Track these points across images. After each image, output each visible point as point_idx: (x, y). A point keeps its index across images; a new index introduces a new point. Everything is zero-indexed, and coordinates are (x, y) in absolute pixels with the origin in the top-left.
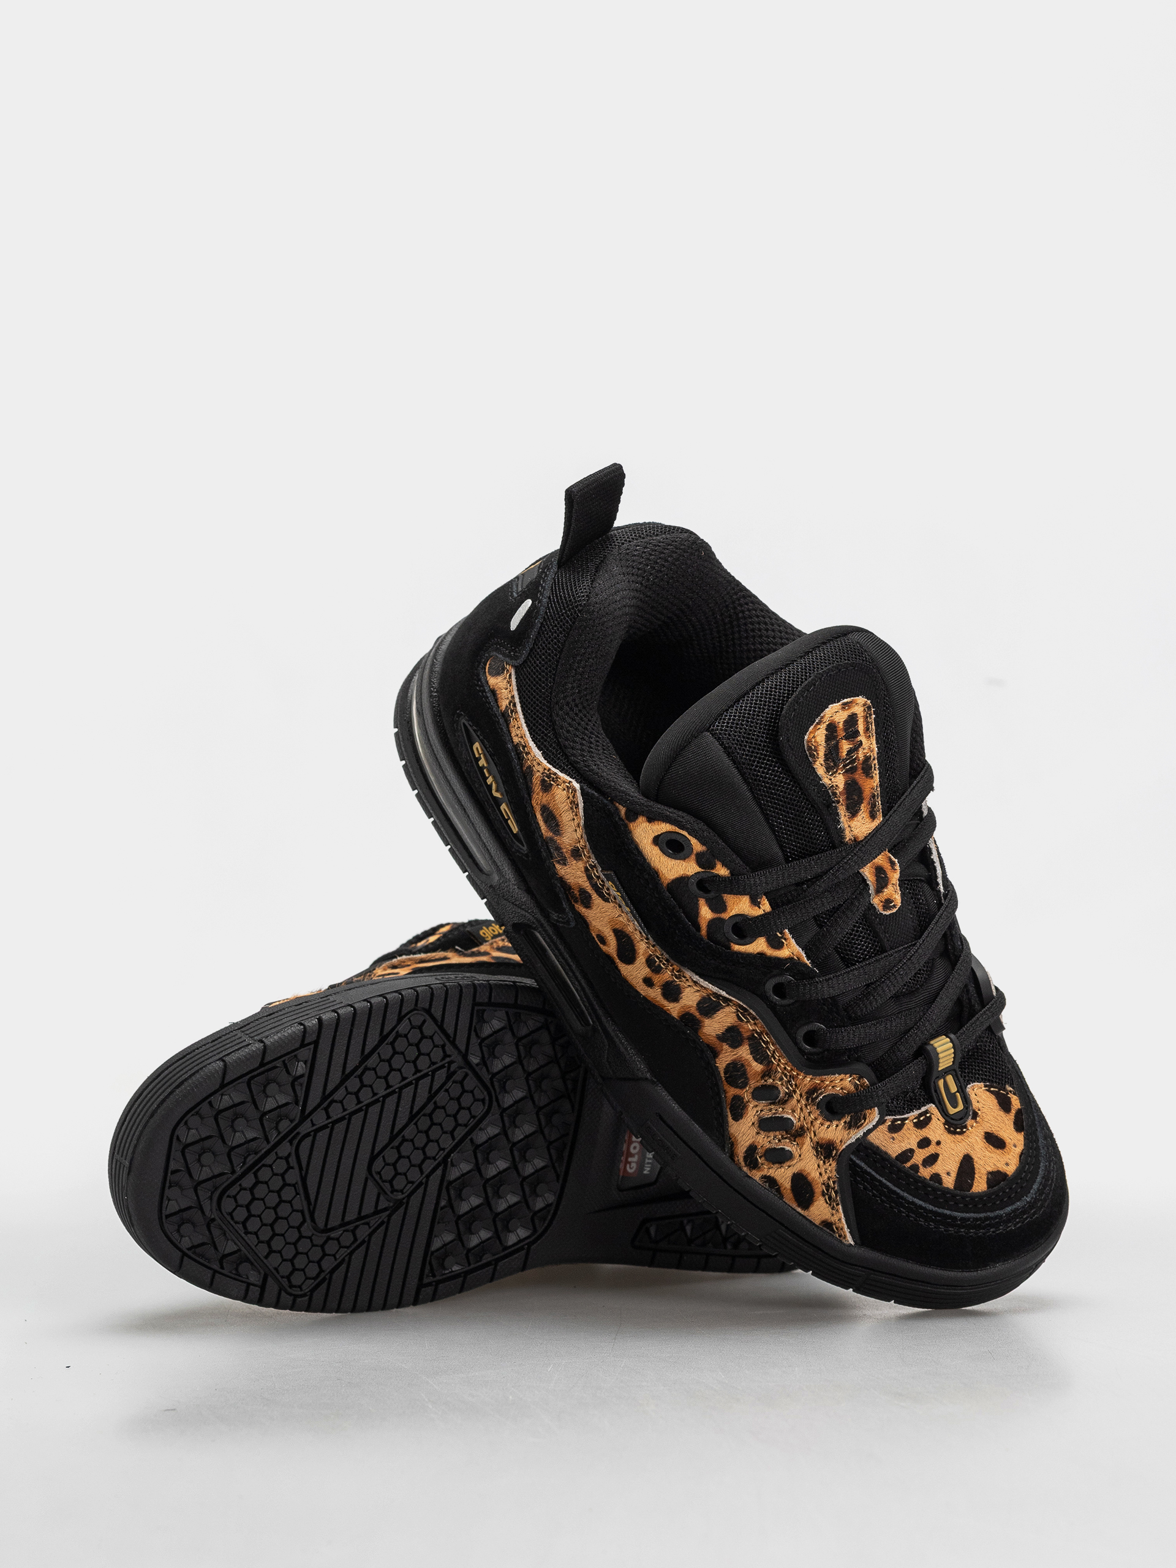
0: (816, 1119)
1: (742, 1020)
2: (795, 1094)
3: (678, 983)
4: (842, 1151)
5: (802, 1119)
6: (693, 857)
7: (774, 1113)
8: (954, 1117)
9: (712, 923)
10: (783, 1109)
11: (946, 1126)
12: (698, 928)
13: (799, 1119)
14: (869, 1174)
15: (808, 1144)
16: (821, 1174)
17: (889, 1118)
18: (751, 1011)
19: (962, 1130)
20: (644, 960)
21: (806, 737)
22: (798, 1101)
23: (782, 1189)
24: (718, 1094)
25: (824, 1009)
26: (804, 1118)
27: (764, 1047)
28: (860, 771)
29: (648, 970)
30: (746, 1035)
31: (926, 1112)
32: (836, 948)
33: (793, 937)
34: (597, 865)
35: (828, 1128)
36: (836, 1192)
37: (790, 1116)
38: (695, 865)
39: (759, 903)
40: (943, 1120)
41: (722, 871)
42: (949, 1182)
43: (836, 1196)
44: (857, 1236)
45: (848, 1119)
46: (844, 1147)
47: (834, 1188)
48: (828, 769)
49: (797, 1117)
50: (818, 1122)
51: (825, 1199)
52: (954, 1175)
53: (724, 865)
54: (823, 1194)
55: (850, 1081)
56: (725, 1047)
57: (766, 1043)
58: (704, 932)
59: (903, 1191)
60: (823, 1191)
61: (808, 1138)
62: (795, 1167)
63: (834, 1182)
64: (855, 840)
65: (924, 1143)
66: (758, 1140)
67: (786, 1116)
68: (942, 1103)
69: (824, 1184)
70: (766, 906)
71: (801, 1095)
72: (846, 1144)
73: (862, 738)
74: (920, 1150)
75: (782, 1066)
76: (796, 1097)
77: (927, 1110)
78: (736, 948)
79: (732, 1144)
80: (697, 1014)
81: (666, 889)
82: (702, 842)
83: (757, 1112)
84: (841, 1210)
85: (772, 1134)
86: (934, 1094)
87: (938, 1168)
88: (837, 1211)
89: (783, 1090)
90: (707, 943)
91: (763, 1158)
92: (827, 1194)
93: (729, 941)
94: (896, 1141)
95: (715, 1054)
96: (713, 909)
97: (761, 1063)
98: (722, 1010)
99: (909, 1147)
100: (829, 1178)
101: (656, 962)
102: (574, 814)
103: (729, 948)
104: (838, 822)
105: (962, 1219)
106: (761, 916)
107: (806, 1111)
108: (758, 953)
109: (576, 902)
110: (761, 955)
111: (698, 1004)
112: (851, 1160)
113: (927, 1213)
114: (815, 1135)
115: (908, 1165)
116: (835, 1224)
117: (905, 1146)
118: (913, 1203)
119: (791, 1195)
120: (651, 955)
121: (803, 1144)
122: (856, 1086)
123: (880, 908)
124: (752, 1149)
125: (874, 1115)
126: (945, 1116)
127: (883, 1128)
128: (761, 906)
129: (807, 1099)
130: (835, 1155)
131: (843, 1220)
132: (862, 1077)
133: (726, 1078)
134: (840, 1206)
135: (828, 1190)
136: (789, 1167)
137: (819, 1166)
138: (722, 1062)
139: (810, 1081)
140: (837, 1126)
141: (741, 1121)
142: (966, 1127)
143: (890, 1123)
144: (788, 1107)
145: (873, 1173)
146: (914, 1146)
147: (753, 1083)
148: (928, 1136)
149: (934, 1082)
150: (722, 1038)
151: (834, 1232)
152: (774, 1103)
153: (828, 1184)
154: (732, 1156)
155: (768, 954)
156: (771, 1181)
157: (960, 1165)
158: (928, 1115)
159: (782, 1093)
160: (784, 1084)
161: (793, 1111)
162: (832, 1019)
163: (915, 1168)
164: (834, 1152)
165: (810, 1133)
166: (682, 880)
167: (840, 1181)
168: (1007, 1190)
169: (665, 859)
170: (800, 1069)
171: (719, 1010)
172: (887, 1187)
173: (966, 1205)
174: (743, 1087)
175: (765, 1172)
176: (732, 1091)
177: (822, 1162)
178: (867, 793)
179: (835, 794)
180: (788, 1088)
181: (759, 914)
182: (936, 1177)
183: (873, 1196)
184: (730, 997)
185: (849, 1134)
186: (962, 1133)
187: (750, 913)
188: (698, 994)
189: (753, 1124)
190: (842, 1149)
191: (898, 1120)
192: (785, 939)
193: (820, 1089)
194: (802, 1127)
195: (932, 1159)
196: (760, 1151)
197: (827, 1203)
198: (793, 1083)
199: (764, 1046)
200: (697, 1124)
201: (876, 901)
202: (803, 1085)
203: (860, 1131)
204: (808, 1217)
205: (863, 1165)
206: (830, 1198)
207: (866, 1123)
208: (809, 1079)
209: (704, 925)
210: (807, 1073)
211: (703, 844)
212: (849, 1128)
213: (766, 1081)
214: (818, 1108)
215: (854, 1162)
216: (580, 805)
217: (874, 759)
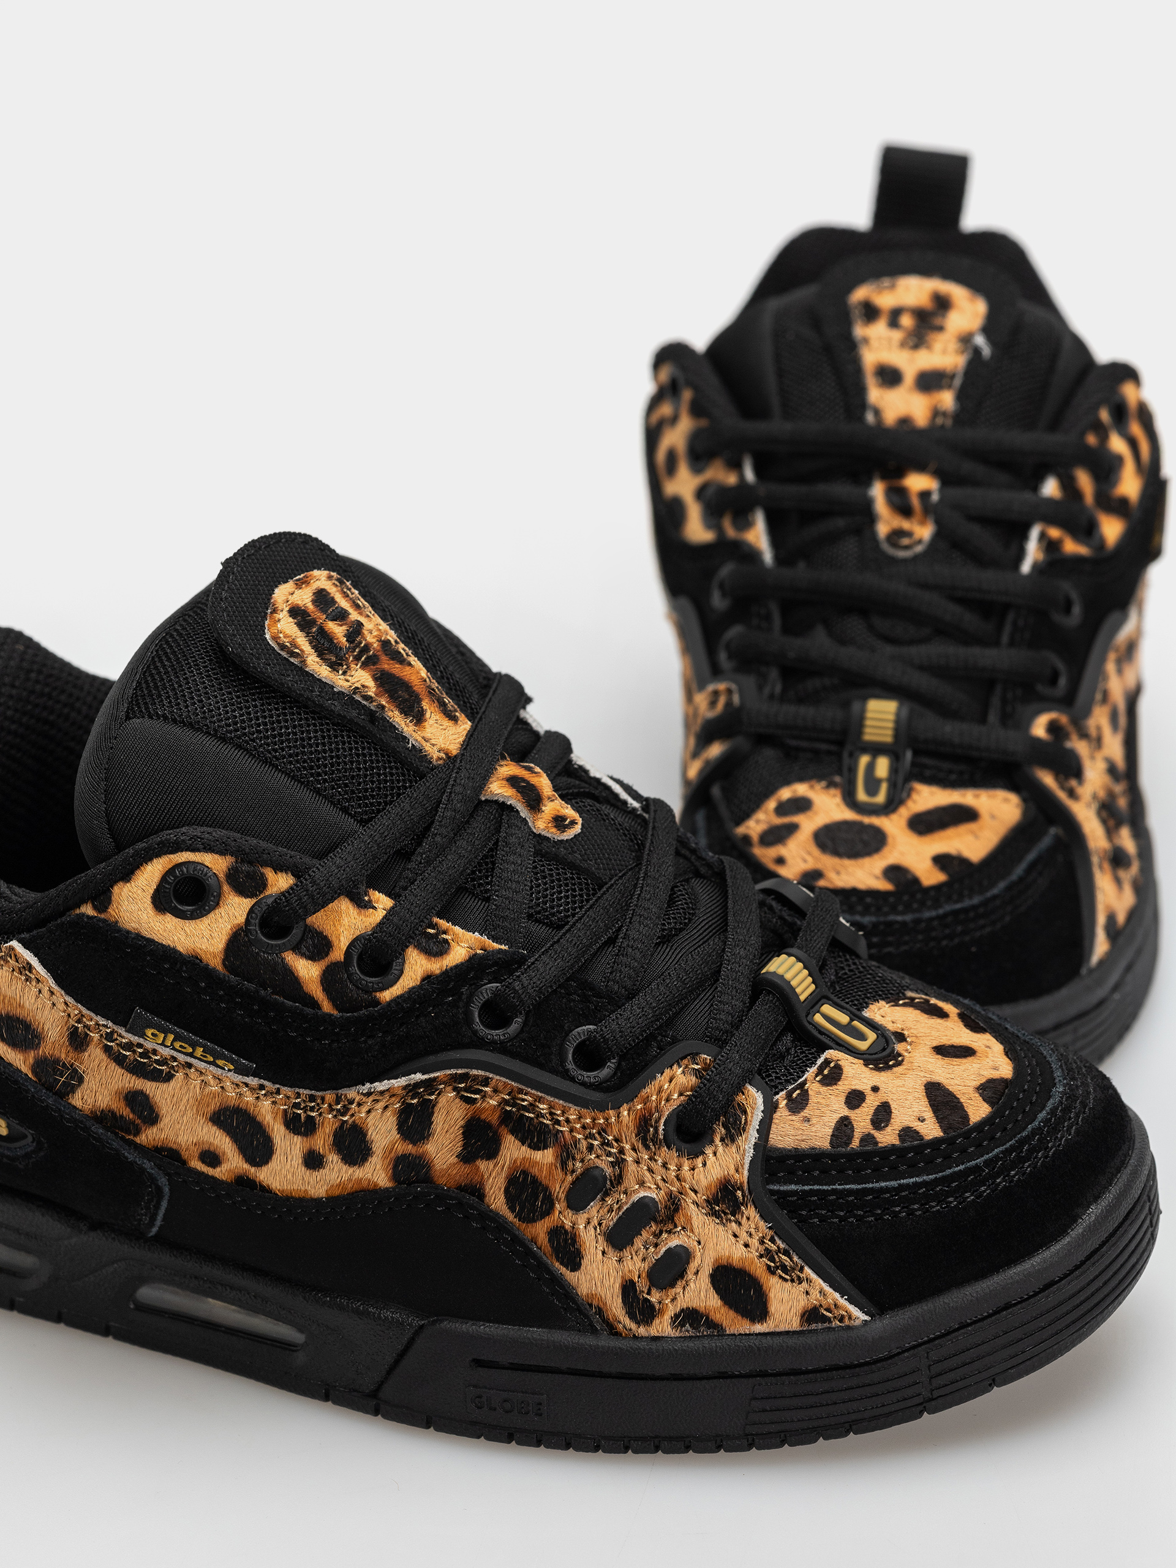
0: (679, 1168)
1: (472, 1101)
2: (624, 1154)
3: (351, 1121)
4: (748, 1182)
5: (661, 1183)
6: (226, 888)
7: (619, 1209)
8: (872, 1052)
9: (329, 979)
10: (625, 1193)
11: (871, 1066)
12: (314, 1004)
13: (658, 1188)
14: (812, 1192)
15: (696, 1215)
16: (746, 1245)
17: (781, 1097)
18: (475, 1072)
19: (896, 1060)
20: (282, 1128)
21: (268, 636)
22: (637, 1162)
23: (712, 1316)
24: (529, 1252)
25: (574, 1001)
26: (664, 1180)
27: (532, 1119)
28: (384, 658)
29: (297, 1140)
30: (494, 1119)
31: (827, 1062)
32: (530, 916)
33: (453, 924)
34: (115, 1028)
35: (704, 1165)
36: (786, 1253)
37: (642, 1194)
38: (236, 898)
39: (370, 901)
40: (862, 1061)
41: (280, 882)
42: (931, 1130)
43: (791, 1260)
44: (863, 1300)
45: (720, 1131)
46: (746, 1173)
47: (779, 1250)
48: (334, 666)
49: (653, 1186)
50: (686, 1168)
51: (781, 1277)
52: (929, 1114)
53: (278, 868)
54: (771, 1271)
55: (683, 1072)
56: (483, 1165)
57: (532, 1107)
58: (327, 1007)
59: (876, 1182)
60: (769, 1267)
61: (692, 1206)
62: (703, 1263)
63: (772, 1240)
64: (449, 757)
65: (855, 1099)
66: (626, 1269)
67: (635, 1198)
68: (841, 1042)
69: (761, 1256)
70: (383, 902)
71: (634, 1149)
72: (747, 1166)
73: (354, 616)
74: (857, 1111)
75: (578, 1126)
76: (629, 1157)
77: (826, 1059)
78: (387, 995)
79: (600, 1311)
80: (409, 1148)
81: (227, 973)
82: (221, 850)
83: (595, 1229)
84: (813, 1276)
85: (638, 1242)
86: (822, 1038)
87: (902, 1118)
88: (808, 1280)
89: (604, 1164)
90: (341, 1017)
91: (654, 1291)
92: (777, 1268)
93: (369, 991)
94: (814, 1121)
95: (477, 1191)
96: (313, 957)
97: (545, 1147)
98: (436, 1108)
99: (836, 1117)
100: (762, 1242)
101: (300, 1114)
102: (34, 983)
103: (377, 1002)
104: (405, 739)
105: (987, 1163)
106: (385, 917)
107: (657, 1166)
108: (423, 980)
109: (137, 1132)
110: (428, 978)
111: (400, 1130)
112: (772, 1192)
113: (932, 1190)
114: (696, 1192)
115: (855, 1143)
116: (821, 1305)
117: (832, 1120)
118: (902, 1187)
119: (732, 1314)
120: (285, 1111)
121: (689, 1220)
122: (696, 1072)
123: (553, 834)
124: (628, 1289)
125: (754, 1098)
126: (860, 1056)
127: (782, 1112)
128: (376, 905)
129: (647, 1147)
130: (743, 1196)
131: (827, 1288)
132: (697, 1054)
133: (518, 1216)
134: (807, 1270)
135: (772, 1260)
136: (697, 1273)
137: (735, 1236)
138: (496, 1199)
139: (629, 1114)
140: (715, 1154)
141: (584, 1262)
142: (900, 1055)
143: (785, 1102)
144: (630, 1182)
145: (816, 1187)
146: (845, 1112)
147: (559, 1187)
148: (853, 1088)
149: (810, 1023)
150: (468, 1156)
151: (829, 1320)
152: (607, 1194)
153: (766, 1249)
154: (612, 1329)
155: (438, 972)
156: (690, 1317)
157: (928, 1099)
158: (832, 1065)
159: (606, 1169)
160: (599, 1152)
161: (642, 1183)
162: (596, 1008)
163: (867, 1139)
164: (739, 1193)
165: (686, 1194)
166: (237, 942)
167: (778, 1231)
168: (1021, 1096)
169: (190, 926)
170: (602, 1108)
171: (433, 1113)
172: (850, 1192)
173: (979, 1145)
174: (549, 1210)
175: (671, 1310)
176: (540, 1230)
177: (733, 1224)
178: (418, 687)
179: (367, 698)
180: (609, 1154)
181: (381, 918)
182: (907, 1133)
183: (840, 1221)
184: (432, 1075)
185: (738, 1148)
186: (899, 1064)
187: (367, 924)
188: (388, 1113)
189: (604, 1253)
190: (746, 1181)
191: (794, 1090)
192: (445, 932)
193: (651, 1115)
194: (670, 1195)
195: (883, 1114)
196: (642, 1285)
197: (786, 1280)
198: (610, 1138)
199: (531, 1115)
200: (533, 1327)
201: (541, 824)
202: (625, 1129)
203: (751, 1132)
204: (777, 1330)
205: (793, 1187)
206: (784, 1268)
207: (750, 1114)
208: (626, 1113)
209: (316, 991)
210: (617, 1107)
211: (222, 853)
212: (733, 1141)
213: (573, 1171)
214: (669, 1148)
215: (778, 1192)
216: (32, 963)
217: (396, 642)
